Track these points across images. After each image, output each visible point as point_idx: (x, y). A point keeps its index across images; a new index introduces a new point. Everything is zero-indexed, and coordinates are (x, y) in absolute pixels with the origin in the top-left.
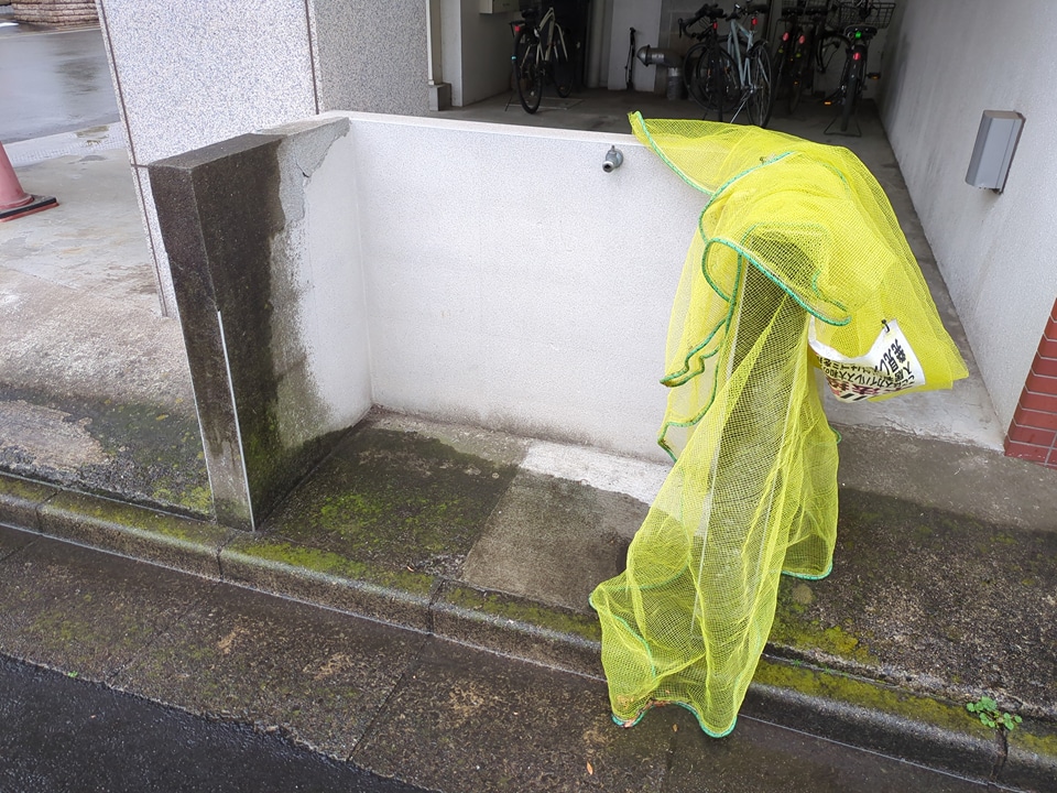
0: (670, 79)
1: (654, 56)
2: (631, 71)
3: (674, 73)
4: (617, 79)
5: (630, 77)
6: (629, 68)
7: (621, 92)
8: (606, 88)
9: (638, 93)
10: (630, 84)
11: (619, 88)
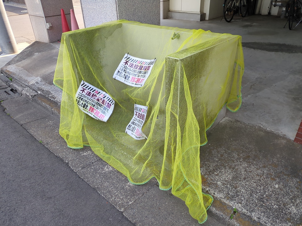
0: (283, 11)
1: (278, 3)
2: (270, 9)
3: (284, 9)
4: (265, 11)
5: (270, 11)
6: (270, 7)
7: (266, 15)
8: (261, 14)
9: (272, 16)
10: (269, 13)
11: (265, 14)
